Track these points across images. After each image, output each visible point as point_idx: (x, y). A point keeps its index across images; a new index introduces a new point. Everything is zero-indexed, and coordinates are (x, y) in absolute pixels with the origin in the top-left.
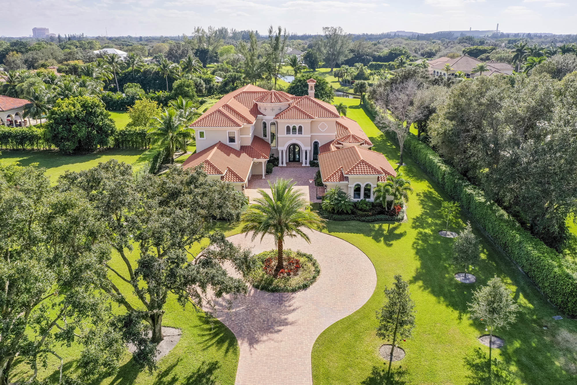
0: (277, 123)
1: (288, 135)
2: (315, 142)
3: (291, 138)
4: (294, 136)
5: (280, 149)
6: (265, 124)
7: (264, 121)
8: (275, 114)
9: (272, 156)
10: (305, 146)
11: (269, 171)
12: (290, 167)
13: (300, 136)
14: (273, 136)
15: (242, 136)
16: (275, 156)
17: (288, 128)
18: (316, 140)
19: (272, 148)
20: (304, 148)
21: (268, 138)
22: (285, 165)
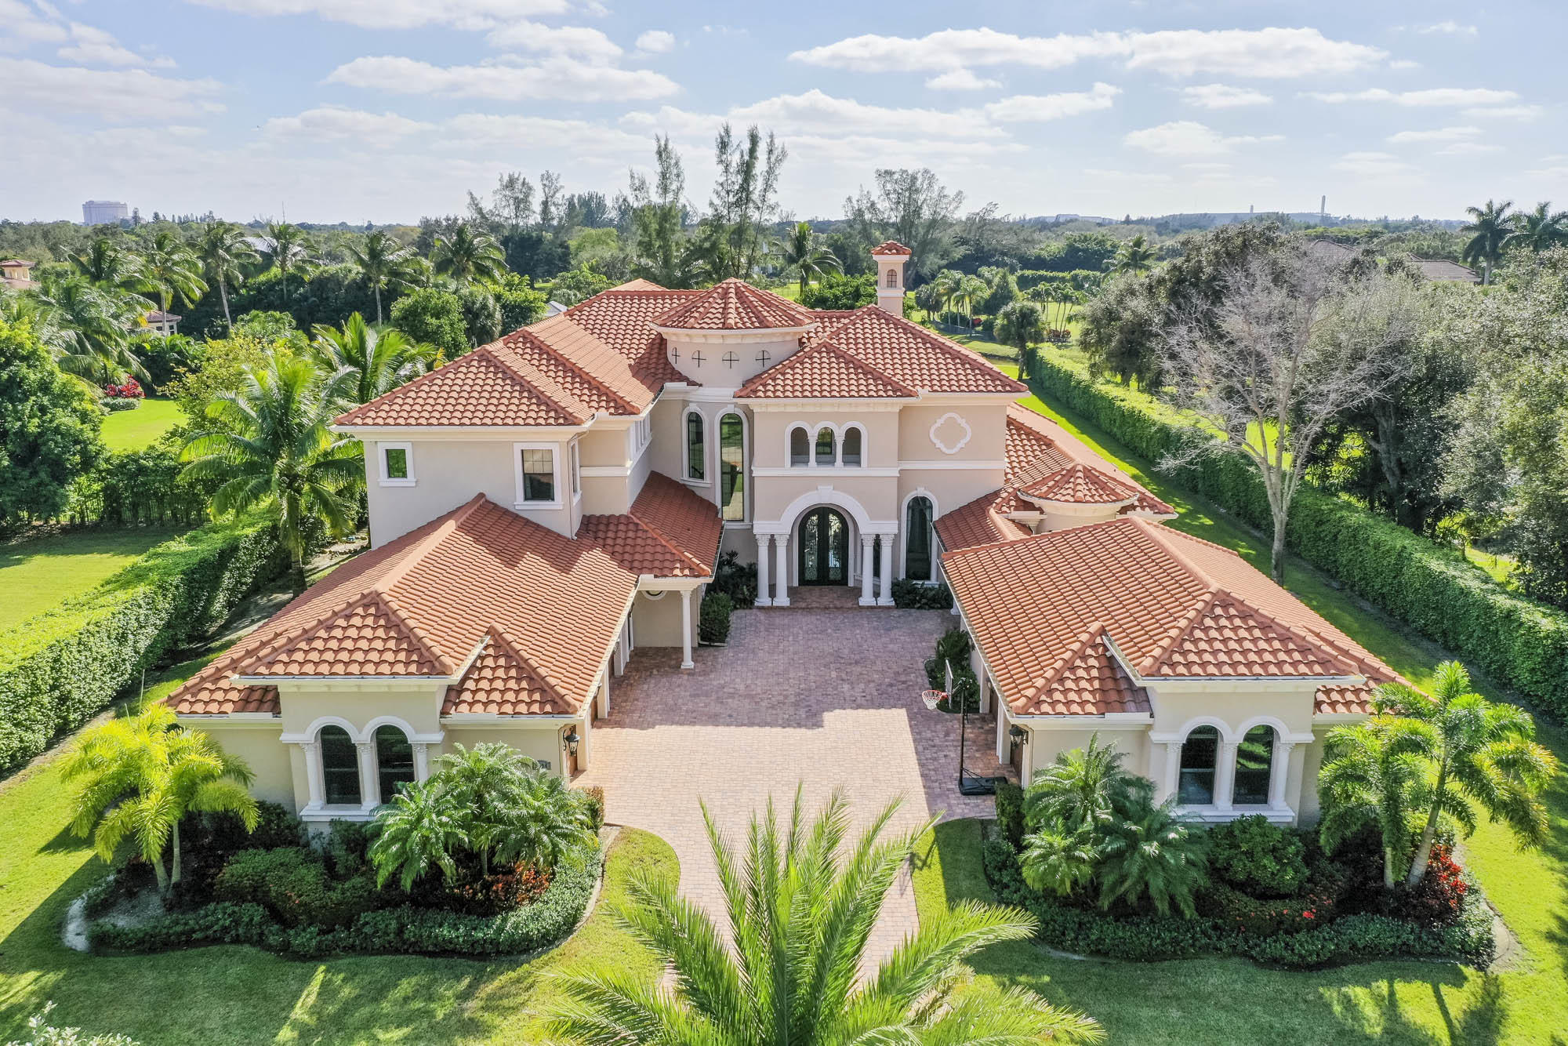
0: (750, 414)
1: (799, 471)
2: (916, 500)
3: (812, 483)
4: (826, 471)
5: (762, 528)
6: (695, 421)
7: (693, 408)
8: (740, 381)
9: (726, 560)
10: (873, 516)
11: (712, 633)
12: (808, 610)
13: (852, 471)
14: (731, 475)
15: (588, 472)
16: (742, 561)
17: (799, 438)
18: (921, 492)
19: (728, 526)
20: (867, 527)
21: (711, 486)
22: (783, 600)
